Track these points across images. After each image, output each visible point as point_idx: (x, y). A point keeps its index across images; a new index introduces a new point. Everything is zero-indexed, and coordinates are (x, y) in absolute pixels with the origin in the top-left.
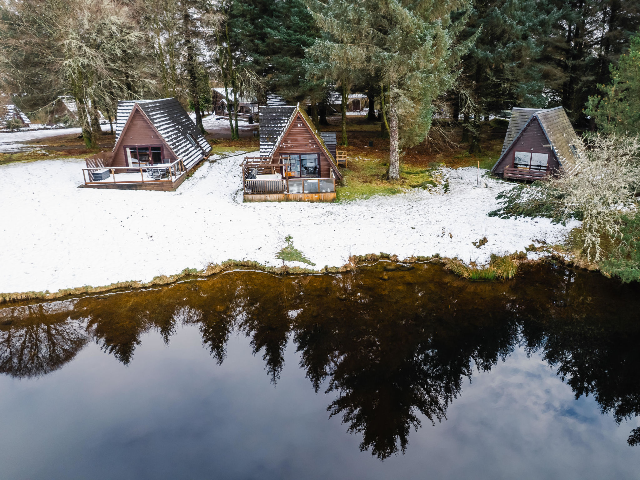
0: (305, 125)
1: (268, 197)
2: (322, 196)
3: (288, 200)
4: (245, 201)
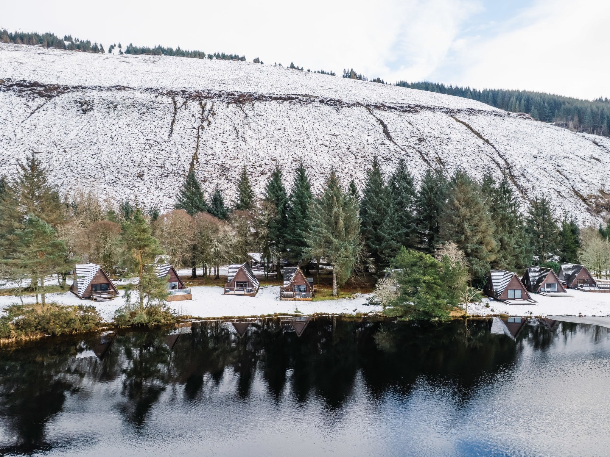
0: (301, 275)
1: (288, 299)
2: (307, 299)
3: (295, 300)
4: (280, 300)
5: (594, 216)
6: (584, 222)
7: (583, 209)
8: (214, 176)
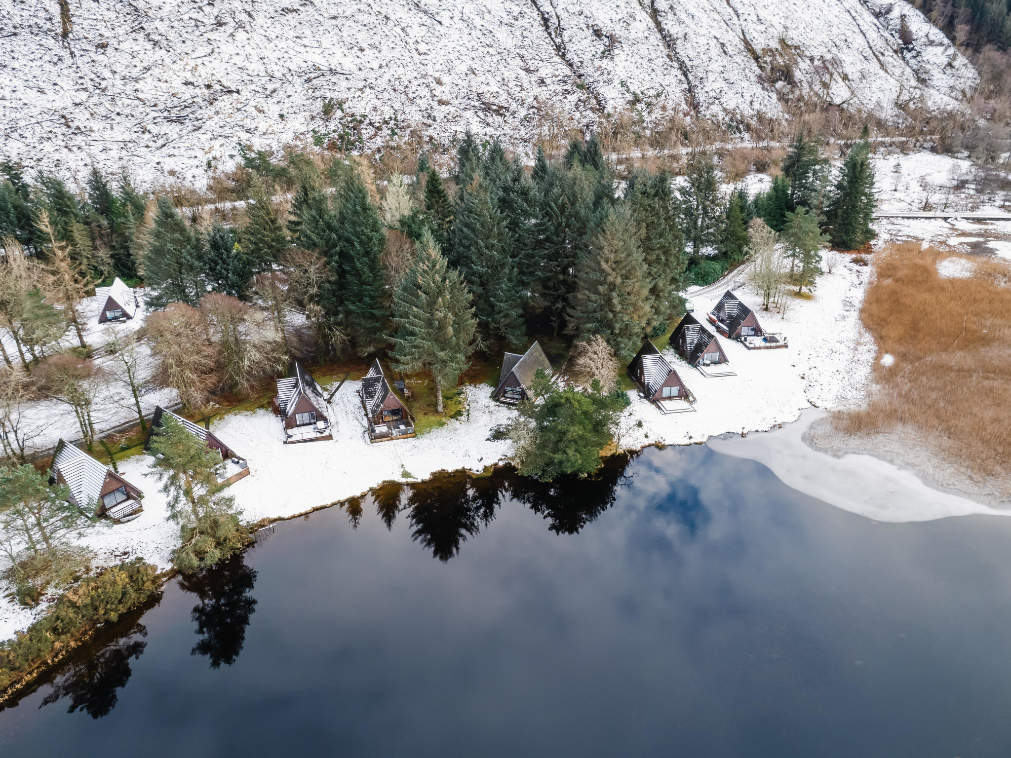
0: (393, 397)
1: (383, 440)
2: (408, 435)
3: (393, 440)
4: (371, 443)
5: (767, 90)
6: (751, 102)
7: (753, 78)
8: (120, 31)
